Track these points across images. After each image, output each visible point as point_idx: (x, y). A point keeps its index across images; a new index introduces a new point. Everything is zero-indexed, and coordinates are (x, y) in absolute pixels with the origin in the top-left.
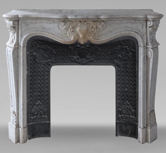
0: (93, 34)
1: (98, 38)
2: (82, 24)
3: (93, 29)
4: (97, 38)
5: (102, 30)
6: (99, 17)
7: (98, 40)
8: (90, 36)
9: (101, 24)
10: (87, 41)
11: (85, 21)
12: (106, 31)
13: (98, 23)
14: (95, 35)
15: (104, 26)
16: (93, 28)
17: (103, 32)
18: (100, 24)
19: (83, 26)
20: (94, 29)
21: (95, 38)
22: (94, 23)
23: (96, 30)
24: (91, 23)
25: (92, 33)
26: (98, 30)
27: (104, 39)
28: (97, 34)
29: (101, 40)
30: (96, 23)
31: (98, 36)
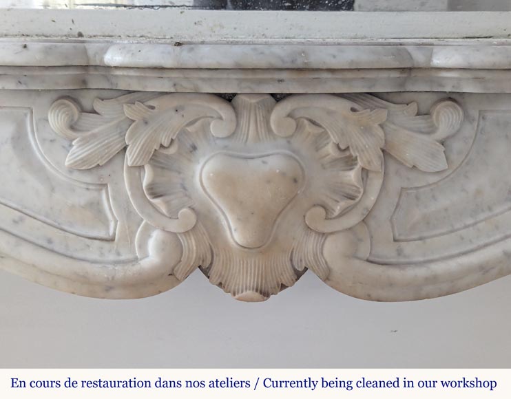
0: (353, 220)
1: (400, 252)
2: (250, 126)
3: (352, 176)
4: (387, 251)
5: (432, 179)
6: (419, 58)
7: (395, 273)
8: (324, 235)
9: (431, 130)
10: (291, 272)
11: (278, 98)
12: (479, 192)
13: (403, 116)
14: (372, 223)
15: (457, 145)
16: (350, 162)
17: (444, 201)
18: (421, 123)
19: (258, 138)
20: (365, 172)
21: (364, 251)
22: (365, 114)
23: (376, 184)
24: (330, 113)
25: (337, 209)
26: (395, 183)
27: (453, 265)
28: (384, 213)
29: (421, 272)
30: (383, 115)
31: (397, 237)
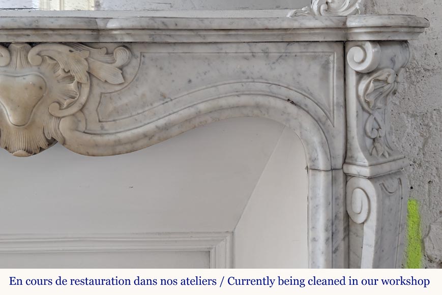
0: (74, 109)
1: (102, 128)
2: (17, 60)
3: (72, 86)
4: (95, 127)
5: (118, 88)
6: (101, 25)
7: (98, 139)
8: (59, 118)
9: (114, 61)
10: (44, 140)
11: (32, 44)
12: (144, 95)
13: (98, 55)
14: (86, 111)
15: (129, 71)
16: (72, 78)
17: (125, 100)
18: (108, 58)
19: (22, 67)
20: (79, 84)
21: (82, 126)
22: (77, 53)
23: (86, 90)
24: (59, 53)
25: (65, 104)
26: (97, 91)
27: (129, 134)
28: (92, 106)
29: (112, 138)
30: (87, 54)
31: (101, 120)
